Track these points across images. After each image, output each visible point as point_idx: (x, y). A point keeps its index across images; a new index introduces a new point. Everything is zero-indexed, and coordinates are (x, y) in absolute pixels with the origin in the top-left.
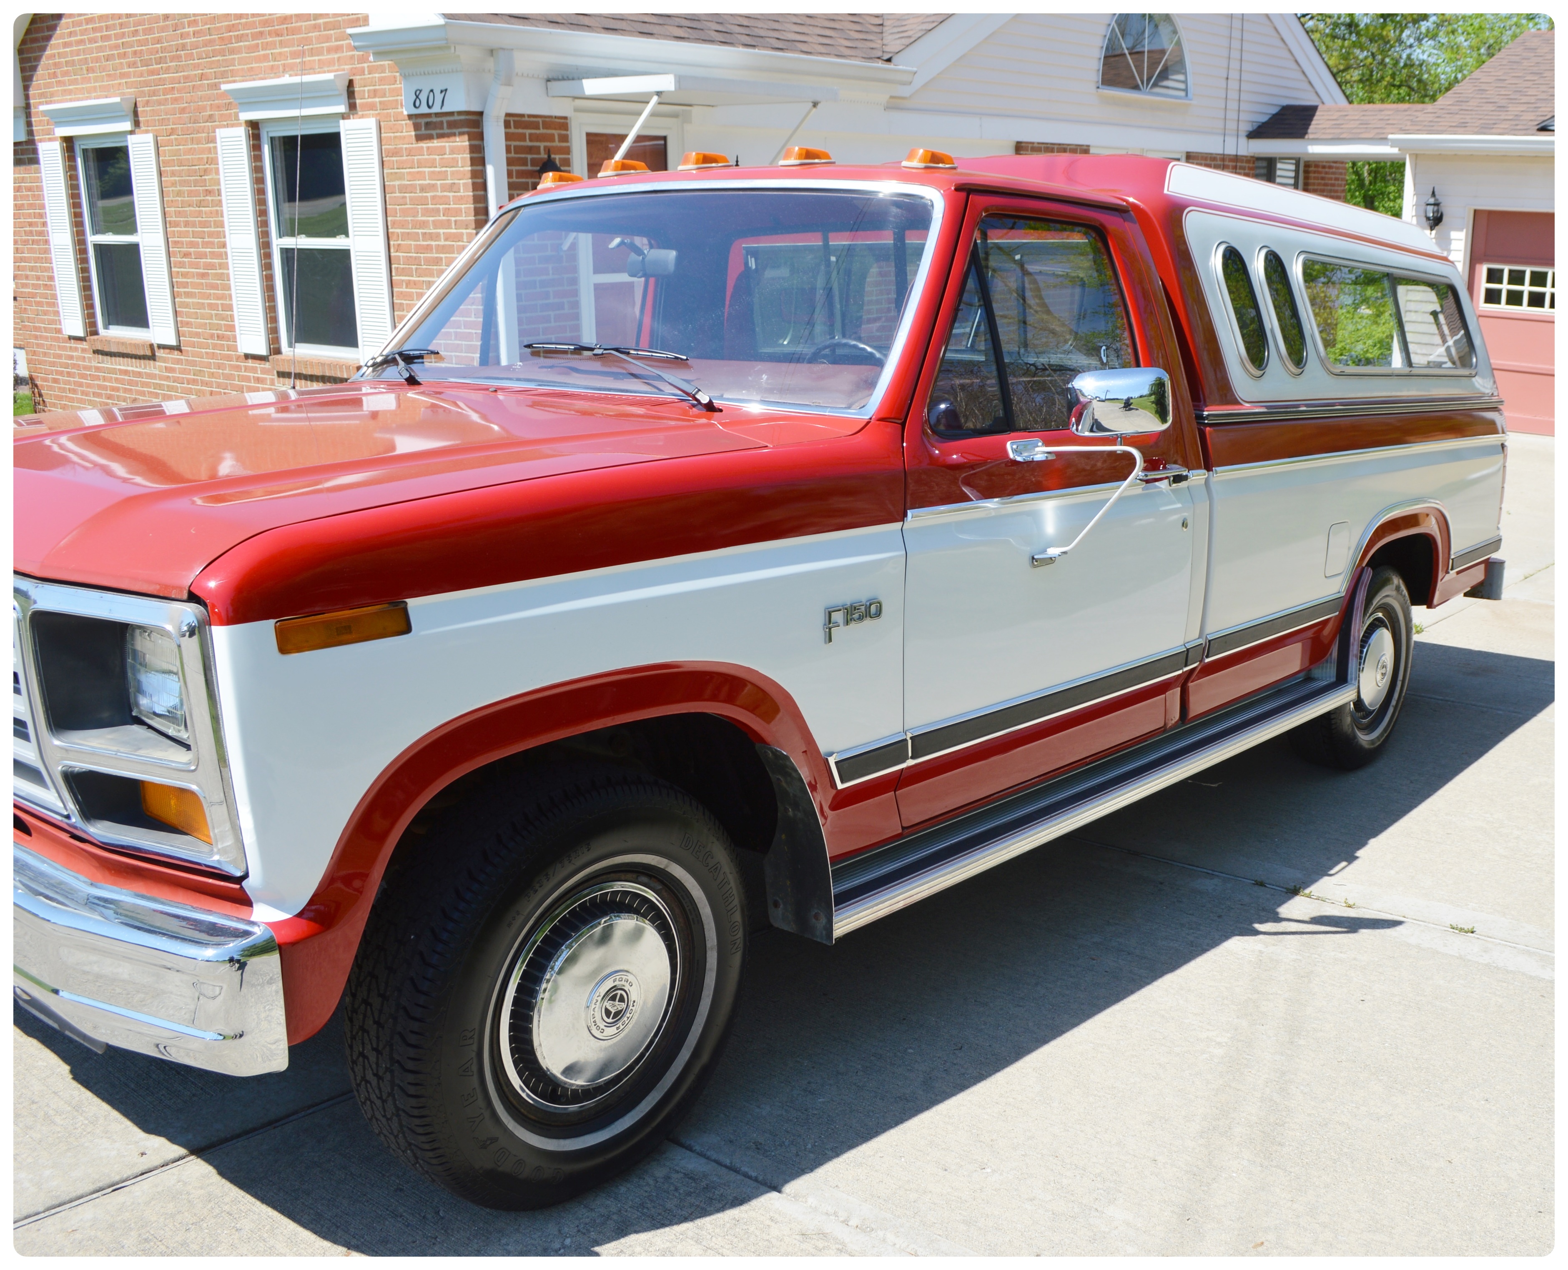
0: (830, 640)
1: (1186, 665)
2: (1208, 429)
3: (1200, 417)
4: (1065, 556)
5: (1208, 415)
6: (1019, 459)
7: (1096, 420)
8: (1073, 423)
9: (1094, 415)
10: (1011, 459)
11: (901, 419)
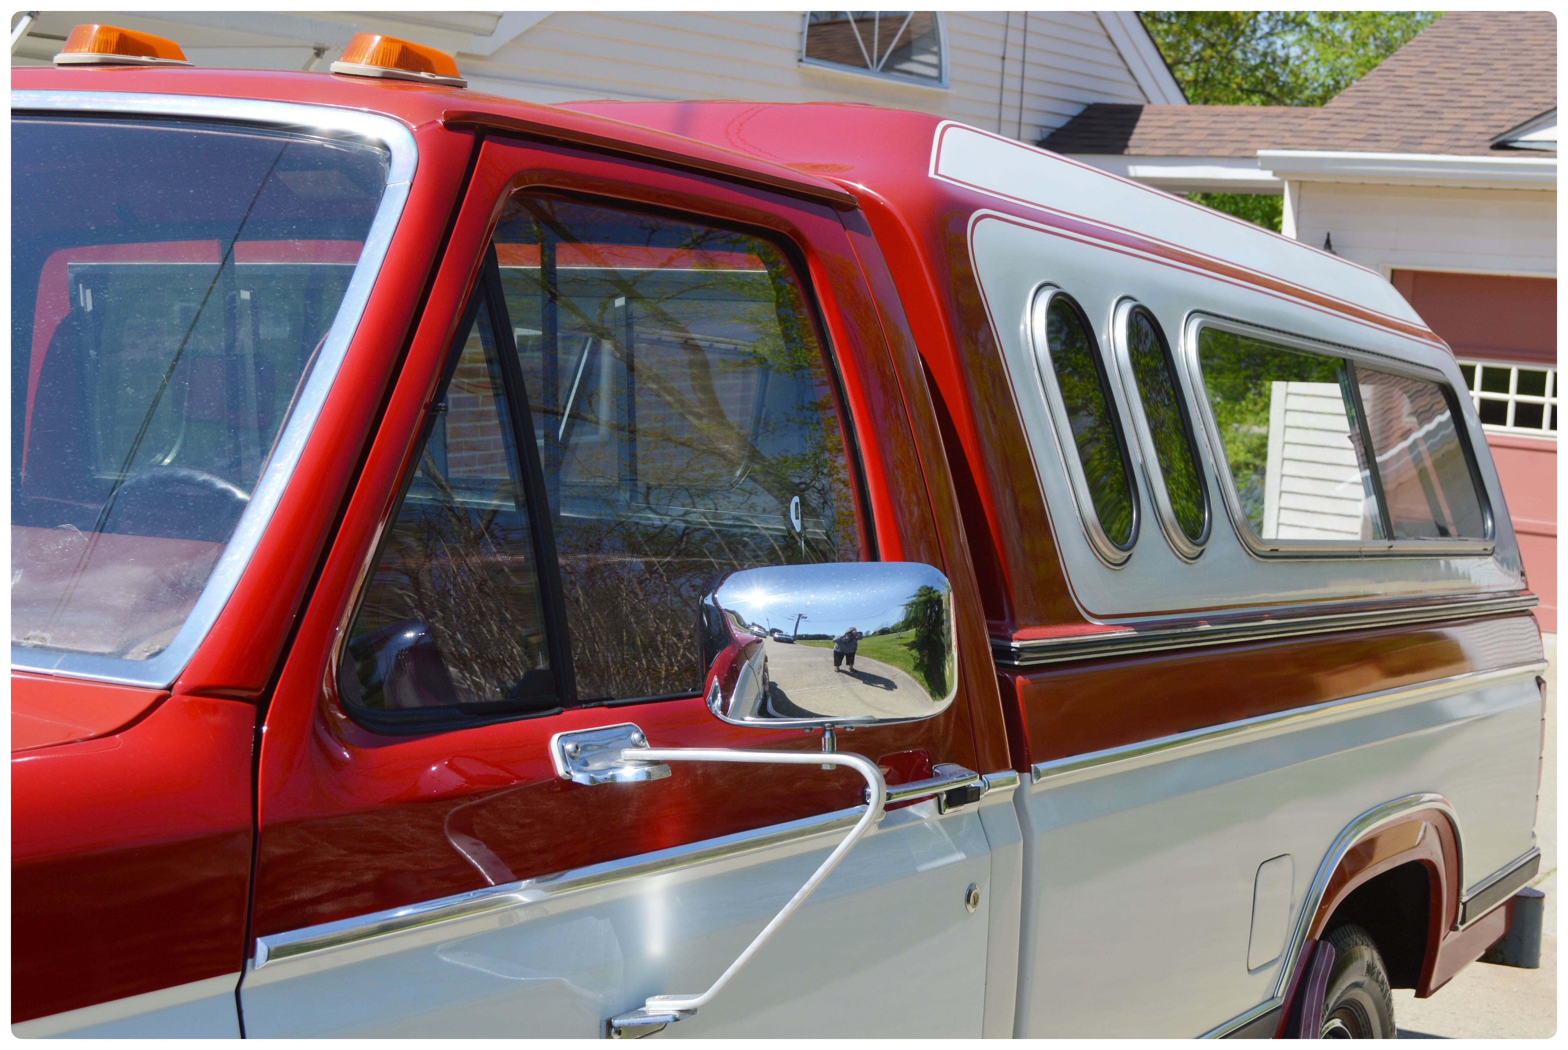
2: (1020, 678)
3: (1003, 653)
4: (689, 1018)
5: (1021, 649)
6: (579, 778)
7: (773, 686)
8: (716, 687)
9: (766, 674)
10: (559, 778)
11: (258, 690)
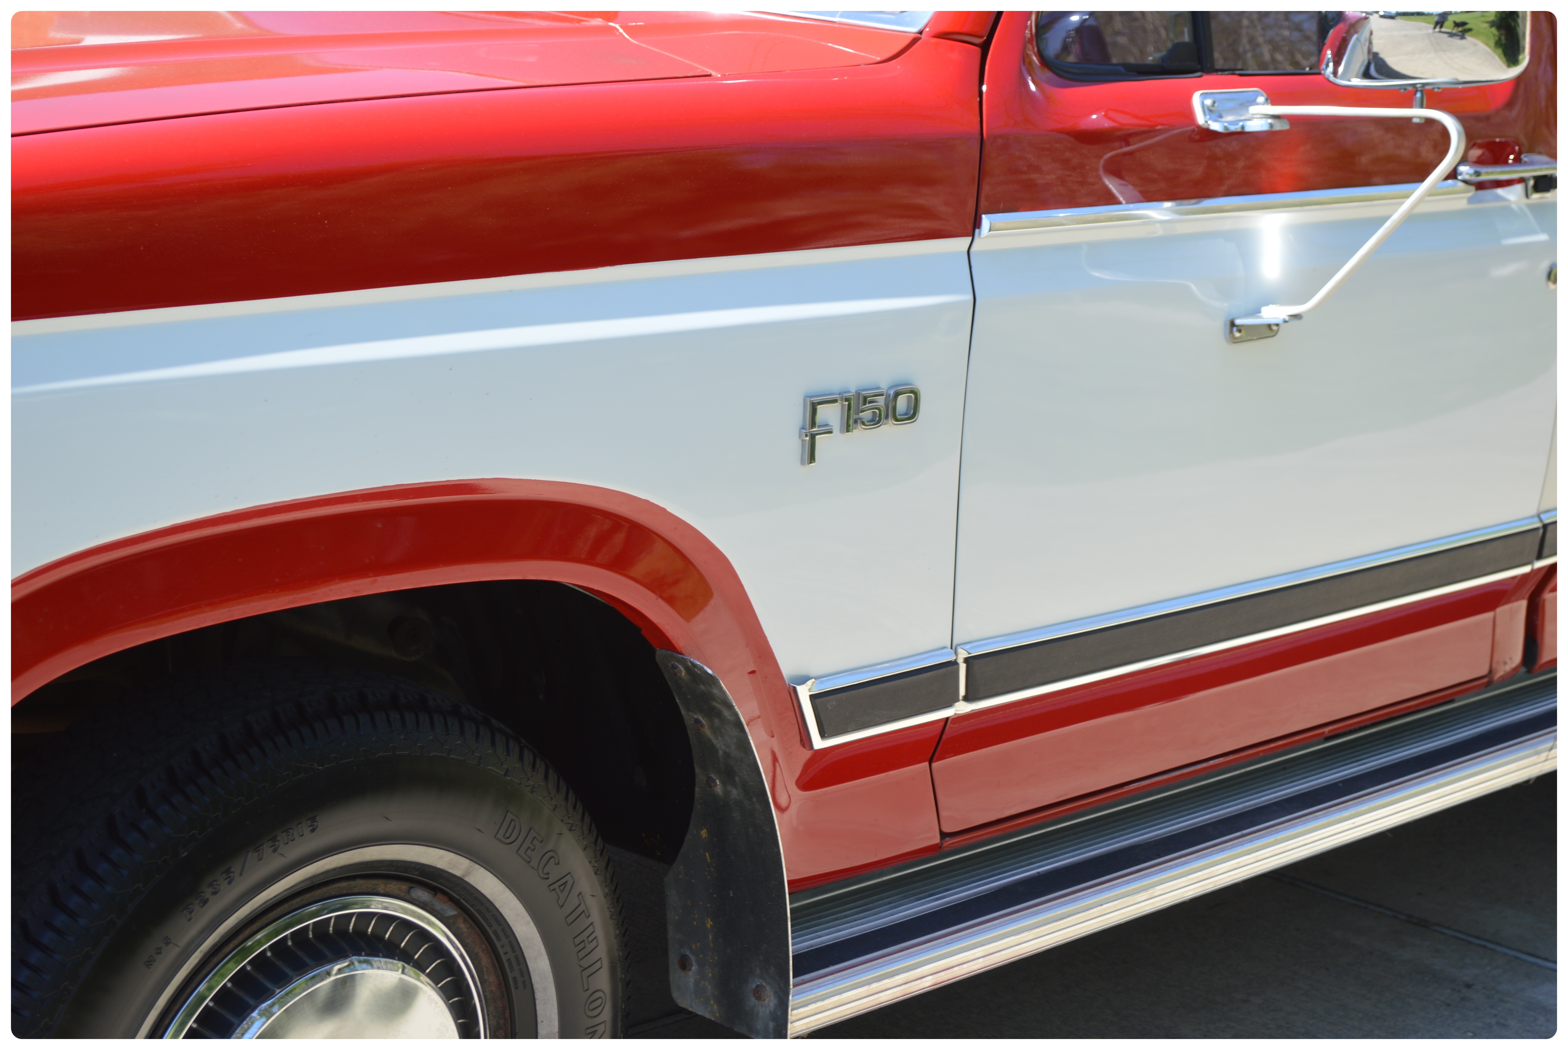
0: (812, 458)
1: (1540, 557)
4: (1296, 323)
6: (1216, 126)
7: (1376, 54)
8: (1329, 59)
9: (1371, 46)
10: (1199, 127)
11: (981, 37)
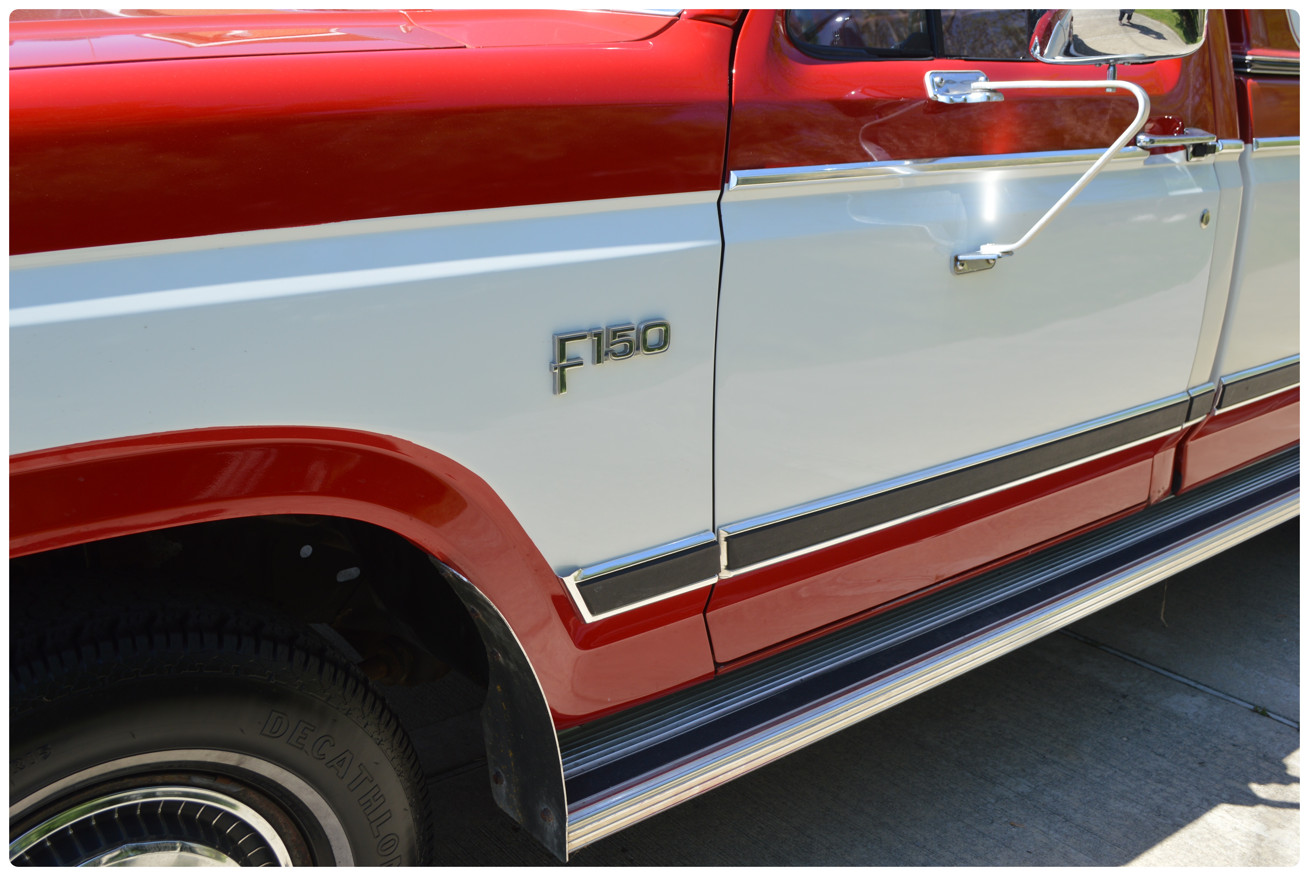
0: (563, 387)
1: (1187, 420)
2: (1250, 82)
3: (1239, 64)
4: (1008, 258)
5: (1252, 61)
6: (943, 99)
7: (1076, 36)
8: (1036, 43)
9: (1071, 30)
10: (929, 100)
11: (734, 20)
